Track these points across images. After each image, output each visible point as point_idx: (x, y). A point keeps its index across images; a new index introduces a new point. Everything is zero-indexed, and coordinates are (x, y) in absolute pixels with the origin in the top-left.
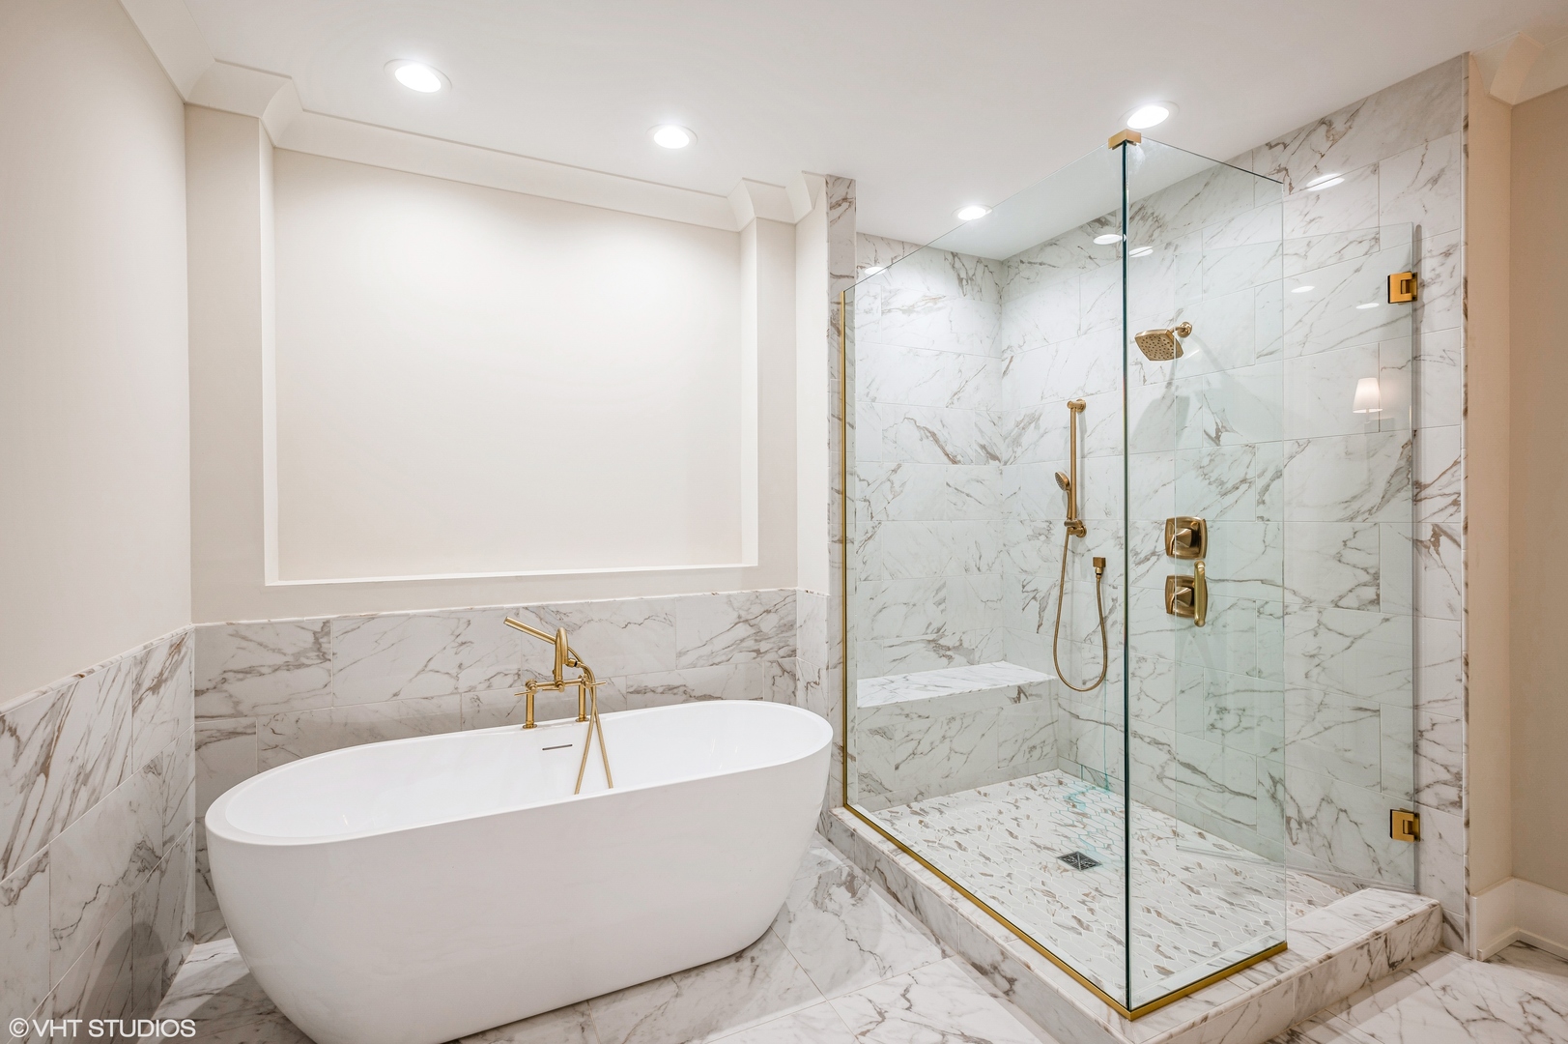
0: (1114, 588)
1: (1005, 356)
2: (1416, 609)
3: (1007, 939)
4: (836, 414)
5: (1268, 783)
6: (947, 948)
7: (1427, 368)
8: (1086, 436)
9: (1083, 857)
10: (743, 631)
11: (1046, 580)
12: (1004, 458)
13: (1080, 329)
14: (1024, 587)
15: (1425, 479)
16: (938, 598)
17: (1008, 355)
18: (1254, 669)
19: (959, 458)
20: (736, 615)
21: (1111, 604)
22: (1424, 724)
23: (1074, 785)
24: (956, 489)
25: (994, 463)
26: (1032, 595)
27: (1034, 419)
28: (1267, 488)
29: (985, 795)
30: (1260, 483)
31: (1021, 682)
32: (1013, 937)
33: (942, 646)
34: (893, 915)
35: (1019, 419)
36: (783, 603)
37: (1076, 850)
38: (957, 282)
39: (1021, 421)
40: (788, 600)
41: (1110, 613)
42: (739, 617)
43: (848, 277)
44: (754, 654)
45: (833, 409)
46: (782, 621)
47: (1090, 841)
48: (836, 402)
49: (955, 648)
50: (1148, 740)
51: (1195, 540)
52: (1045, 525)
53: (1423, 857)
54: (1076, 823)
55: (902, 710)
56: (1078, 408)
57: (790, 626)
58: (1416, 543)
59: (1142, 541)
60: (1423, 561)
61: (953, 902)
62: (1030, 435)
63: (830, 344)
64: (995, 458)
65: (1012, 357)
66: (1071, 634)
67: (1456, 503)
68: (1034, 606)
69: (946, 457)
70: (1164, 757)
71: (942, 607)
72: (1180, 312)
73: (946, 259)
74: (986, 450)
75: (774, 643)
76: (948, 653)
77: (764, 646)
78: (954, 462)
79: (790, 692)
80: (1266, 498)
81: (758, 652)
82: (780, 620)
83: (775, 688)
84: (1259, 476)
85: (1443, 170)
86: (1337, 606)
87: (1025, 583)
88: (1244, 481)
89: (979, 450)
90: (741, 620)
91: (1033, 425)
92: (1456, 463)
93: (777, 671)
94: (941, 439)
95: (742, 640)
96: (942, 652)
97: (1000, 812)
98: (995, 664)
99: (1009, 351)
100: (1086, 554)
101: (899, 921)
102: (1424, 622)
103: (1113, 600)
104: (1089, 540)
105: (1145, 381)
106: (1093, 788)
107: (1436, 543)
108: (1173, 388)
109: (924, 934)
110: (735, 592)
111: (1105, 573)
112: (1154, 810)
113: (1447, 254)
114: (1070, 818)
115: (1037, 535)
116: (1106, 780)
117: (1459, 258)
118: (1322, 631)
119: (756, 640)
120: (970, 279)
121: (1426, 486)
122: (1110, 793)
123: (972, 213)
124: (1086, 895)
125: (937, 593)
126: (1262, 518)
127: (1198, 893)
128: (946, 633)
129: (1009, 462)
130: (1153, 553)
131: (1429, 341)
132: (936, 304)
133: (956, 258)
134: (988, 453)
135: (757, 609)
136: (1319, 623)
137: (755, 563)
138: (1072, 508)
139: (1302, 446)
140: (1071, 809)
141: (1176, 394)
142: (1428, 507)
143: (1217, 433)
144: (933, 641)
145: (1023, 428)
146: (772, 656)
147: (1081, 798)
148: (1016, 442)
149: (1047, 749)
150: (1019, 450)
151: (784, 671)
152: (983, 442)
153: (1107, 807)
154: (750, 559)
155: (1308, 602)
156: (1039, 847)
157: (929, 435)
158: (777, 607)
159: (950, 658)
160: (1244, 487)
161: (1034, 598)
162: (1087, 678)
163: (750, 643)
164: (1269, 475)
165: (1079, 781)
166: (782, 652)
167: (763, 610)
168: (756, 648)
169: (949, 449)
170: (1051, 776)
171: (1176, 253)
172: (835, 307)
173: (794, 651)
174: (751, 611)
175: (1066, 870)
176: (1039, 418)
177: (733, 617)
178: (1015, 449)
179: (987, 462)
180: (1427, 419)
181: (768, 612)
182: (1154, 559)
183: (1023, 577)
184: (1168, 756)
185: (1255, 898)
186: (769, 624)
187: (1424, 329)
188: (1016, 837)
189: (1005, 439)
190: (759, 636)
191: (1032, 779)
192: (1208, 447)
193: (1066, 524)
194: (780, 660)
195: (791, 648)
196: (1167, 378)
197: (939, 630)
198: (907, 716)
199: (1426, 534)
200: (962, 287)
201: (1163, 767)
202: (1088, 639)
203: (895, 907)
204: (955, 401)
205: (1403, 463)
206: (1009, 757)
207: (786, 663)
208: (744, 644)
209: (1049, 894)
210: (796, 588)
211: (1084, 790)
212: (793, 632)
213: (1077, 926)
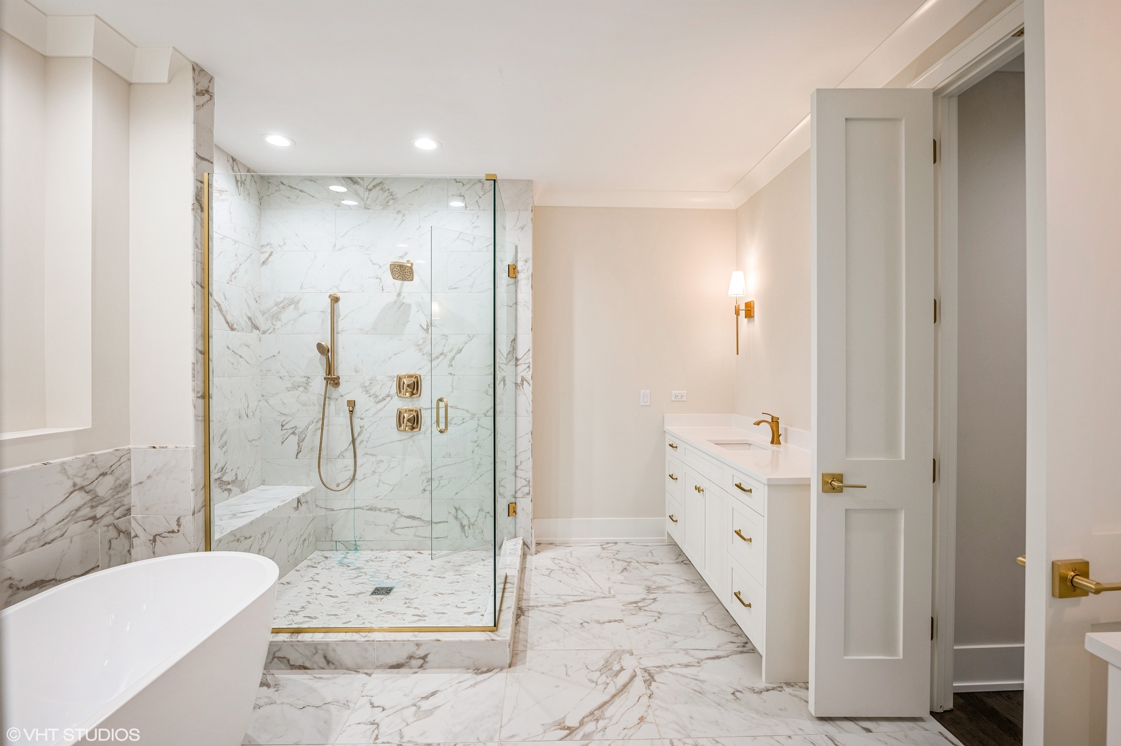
0: (361, 419)
1: (264, 250)
2: (516, 414)
3: (415, 636)
4: (199, 281)
5: (453, 511)
6: (366, 671)
7: (520, 308)
8: (340, 319)
9: (382, 589)
10: (78, 499)
11: (305, 418)
12: (263, 328)
13: (335, 246)
14: (283, 426)
15: (519, 357)
16: (221, 442)
17: (268, 250)
18: (447, 454)
19: (235, 326)
20: (70, 483)
21: (359, 429)
22: (518, 463)
23: (338, 555)
24: (233, 351)
25: (256, 332)
26: (291, 431)
27: (294, 302)
28: (453, 358)
29: (288, 583)
30: (450, 356)
31: (296, 496)
32: (417, 633)
33: (225, 482)
34: (312, 678)
35: (279, 300)
36: (119, 463)
37: (375, 587)
38: (234, 182)
39: (281, 302)
40: (122, 460)
41: (358, 436)
42: (75, 485)
43: (209, 161)
44: (90, 522)
45: (197, 277)
46: (118, 482)
47: (375, 579)
48: (199, 271)
49: (233, 482)
50: (384, 510)
51: (414, 387)
52: (304, 379)
53: (517, 521)
54: (360, 574)
55: (235, 536)
56: (335, 300)
57: (126, 485)
58: (516, 384)
59: (381, 388)
60: (519, 392)
61: (367, 639)
62: (288, 314)
63: (195, 216)
64: (257, 328)
65: (272, 253)
66: (327, 454)
67: (529, 367)
68: (294, 439)
69: (227, 325)
70: (395, 516)
71: (224, 449)
72: (406, 254)
73: (228, 161)
74: (252, 321)
75: (110, 505)
76: (229, 487)
77: (100, 511)
78: (232, 329)
79: (125, 551)
80: (453, 363)
81: (94, 518)
82: (116, 480)
83: (112, 552)
84: (450, 352)
85: (525, 225)
86: (486, 416)
87: (284, 423)
88: (442, 354)
89: (248, 321)
90: (77, 488)
91: (292, 307)
92: (529, 350)
93: (112, 533)
94: (224, 309)
95: (78, 510)
96: (224, 487)
97: (311, 589)
98: (259, 488)
99: (268, 247)
100: (340, 399)
101: (320, 678)
102: (518, 418)
103: (361, 427)
104: (342, 389)
105: (383, 290)
106: (348, 553)
107: (522, 384)
108: (402, 297)
109: (344, 674)
110: (69, 458)
111: (355, 410)
112: (389, 551)
113: (526, 261)
114: (354, 574)
115: (295, 387)
116: (356, 545)
117: (530, 264)
118: (480, 429)
119: (92, 507)
120: (243, 183)
121: (520, 359)
122: (360, 552)
123: (278, 140)
124: (405, 603)
125: (221, 439)
126: (451, 374)
127: (445, 578)
128: (227, 471)
129: (268, 332)
130: (388, 396)
131: (520, 296)
132: (221, 195)
133: (235, 163)
134: (252, 323)
135: (93, 474)
136: (478, 425)
137: (89, 426)
138: (330, 368)
139: (471, 337)
140: (348, 568)
141: (403, 301)
142: (520, 368)
143: (427, 327)
144: (219, 479)
145: (283, 308)
146: (107, 520)
147: (345, 560)
148: (276, 317)
149: (311, 539)
150: (278, 324)
151: (119, 531)
152: (250, 315)
153: (366, 559)
154: (82, 420)
155: (474, 415)
156: (355, 595)
157: (216, 305)
158: (113, 468)
159: (230, 490)
160: (442, 357)
161: (294, 433)
162: (339, 482)
163: (86, 511)
164: (454, 352)
165: (339, 553)
166: (117, 514)
167: (99, 473)
168: (92, 515)
169: (229, 318)
170: (316, 555)
171: (403, 218)
172: (199, 184)
173: (129, 510)
174: (86, 476)
175: (381, 599)
176: (298, 302)
177: (68, 485)
178: (275, 323)
179: (252, 331)
180: (520, 331)
181: (104, 474)
182: (388, 399)
183: (283, 418)
184: (398, 516)
185: (464, 568)
186: (104, 487)
187: (518, 291)
188: (336, 597)
189: (264, 314)
190: (96, 501)
191: (305, 563)
192: (422, 334)
193: (325, 379)
194: (116, 522)
195: (126, 507)
196: (398, 291)
197: (222, 469)
198: (238, 540)
199: (519, 381)
200: (238, 187)
201: (394, 523)
202: (341, 455)
203: (307, 673)
204: (233, 279)
205: (511, 349)
206: (293, 552)
207: (122, 523)
208: (80, 514)
209: (389, 613)
210: (130, 446)
211: (344, 556)
212: (128, 491)
213: (420, 618)
